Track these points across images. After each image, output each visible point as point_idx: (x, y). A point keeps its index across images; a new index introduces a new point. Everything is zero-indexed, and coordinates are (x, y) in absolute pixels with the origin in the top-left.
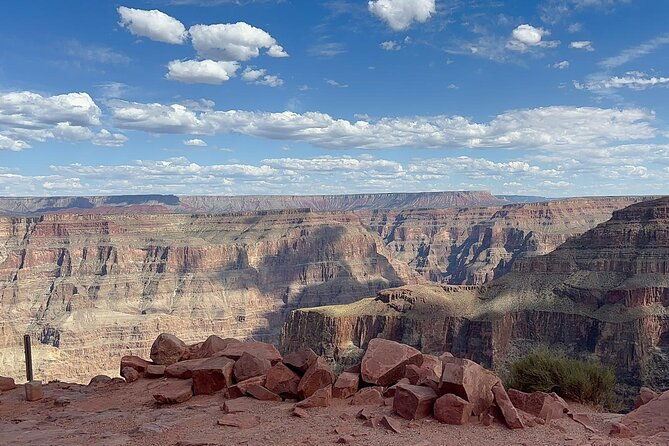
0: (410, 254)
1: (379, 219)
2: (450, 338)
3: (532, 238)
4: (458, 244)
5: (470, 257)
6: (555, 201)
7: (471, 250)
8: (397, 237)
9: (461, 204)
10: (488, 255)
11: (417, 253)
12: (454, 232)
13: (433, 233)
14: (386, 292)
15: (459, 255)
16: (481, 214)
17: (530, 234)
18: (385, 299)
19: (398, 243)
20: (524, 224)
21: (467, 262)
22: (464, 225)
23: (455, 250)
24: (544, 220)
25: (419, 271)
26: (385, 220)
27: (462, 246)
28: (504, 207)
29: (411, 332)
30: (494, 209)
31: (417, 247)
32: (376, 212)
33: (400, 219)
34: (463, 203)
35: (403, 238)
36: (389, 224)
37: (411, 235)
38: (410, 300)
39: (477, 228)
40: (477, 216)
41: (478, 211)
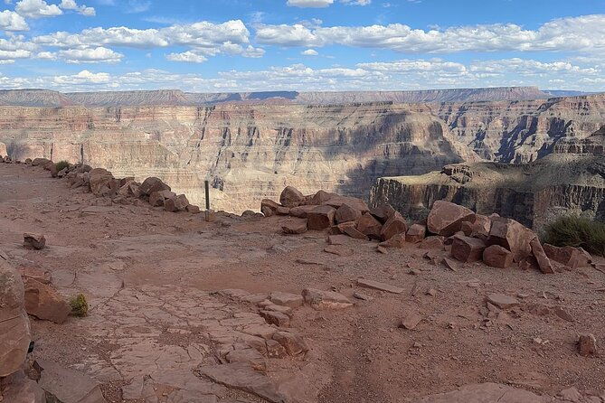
0: (470, 138)
1: (446, 110)
2: (499, 205)
3: (570, 127)
4: (509, 131)
5: (519, 141)
6: (593, 95)
7: (519, 135)
8: (459, 124)
9: (513, 98)
10: (534, 139)
11: (475, 137)
12: (506, 121)
13: (489, 121)
14: (448, 167)
15: (509, 139)
16: (529, 106)
17: (570, 123)
18: (448, 172)
19: (460, 129)
20: (565, 114)
21: (516, 145)
22: (514, 115)
23: (506, 135)
24: (582, 111)
25: (476, 151)
26: (450, 110)
27: (511, 133)
28: (549, 100)
29: (468, 198)
30: (540, 102)
31: (475, 133)
32: (443, 104)
33: (462, 110)
34: (514, 97)
35: (464, 125)
36: (454, 114)
37: (471, 123)
38: (468, 174)
39: (525, 117)
40: (526, 108)
41: (527, 103)
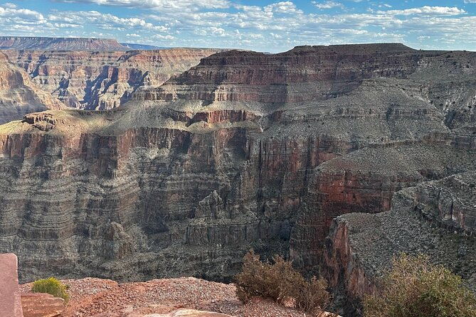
0: (53, 86)
1: (25, 58)
2: (85, 149)
3: (147, 77)
4: (92, 79)
5: (102, 89)
6: (164, 50)
7: (102, 84)
8: (41, 73)
9: (93, 48)
10: (116, 88)
11: (58, 86)
12: (88, 71)
13: (71, 71)
14: (31, 115)
15: (93, 88)
16: (109, 57)
17: (146, 74)
18: (30, 121)
19: (43, 78)
20: (142, 66)
21: (100, 93)
22: (96, 65)
23: (89, 84)
24: (156, 63)
25: (61, 99)
26: (30, 58)
27: (94, 82)
28: (127, 52)
29: (53, 146)
30: (120, 54)
31: (58, 81)
32: (21, 52)
33: (43, 58)
34: (96, 48)
35: (46, 74)
36: (34, 62)
37: (53, 72)
38: (51, 122)
39: (106, 68)
40: (106, 58)
41: (107, 54)
